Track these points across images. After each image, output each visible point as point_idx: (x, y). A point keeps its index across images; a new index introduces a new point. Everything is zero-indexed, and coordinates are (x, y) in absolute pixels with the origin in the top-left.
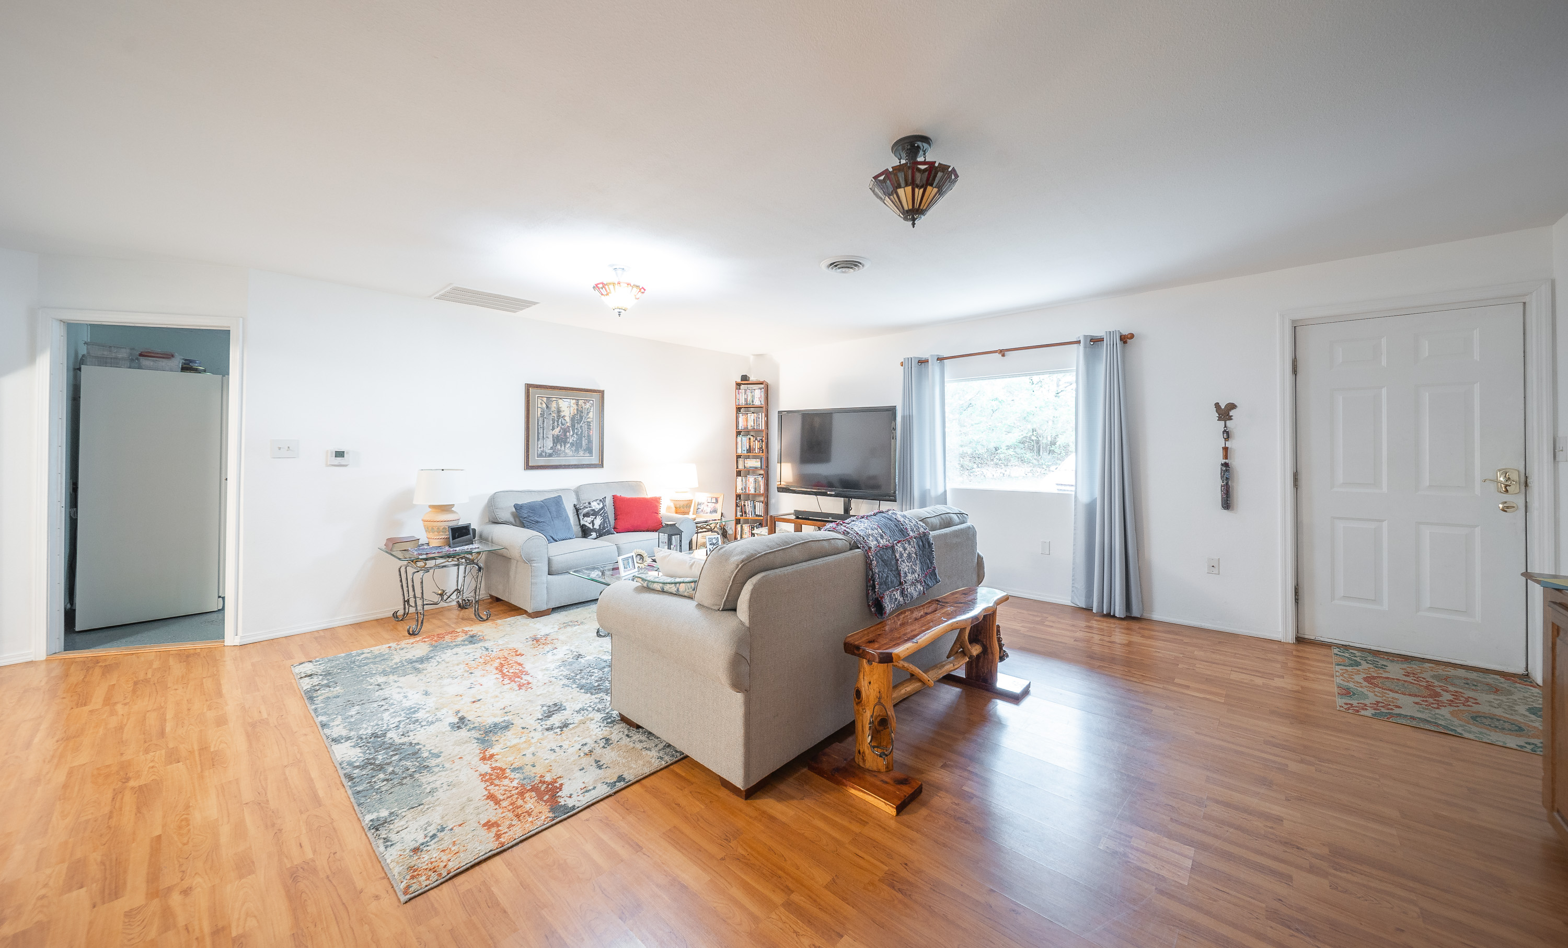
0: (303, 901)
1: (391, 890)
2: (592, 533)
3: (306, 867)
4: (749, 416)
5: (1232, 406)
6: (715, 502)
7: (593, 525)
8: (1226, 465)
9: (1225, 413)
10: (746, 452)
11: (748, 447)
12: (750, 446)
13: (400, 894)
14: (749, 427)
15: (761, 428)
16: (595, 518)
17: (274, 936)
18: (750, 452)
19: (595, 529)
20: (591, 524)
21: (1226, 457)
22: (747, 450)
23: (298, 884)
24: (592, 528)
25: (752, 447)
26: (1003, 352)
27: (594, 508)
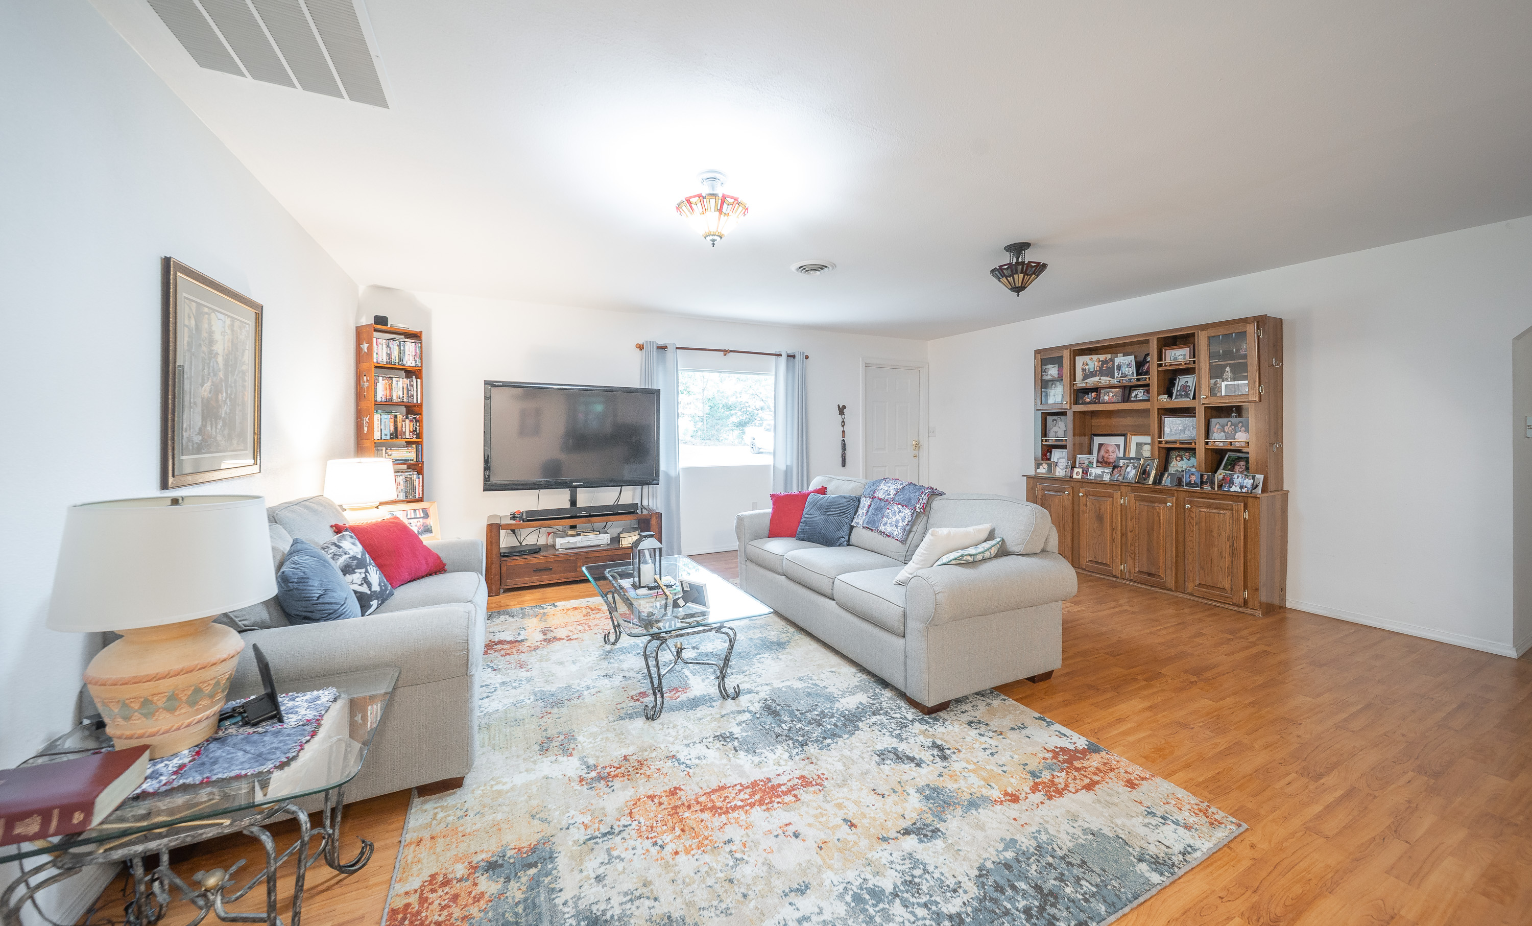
0: (1294, 901)
1: (1239, 840)
2: (372, 603)
3: (1255, 918)
4: (394, 382)
5: (844, 407)
6: (422, 516)
7: (369, 585)
8: (843, 440)
9: (841, 410)
10: (388, 437)
11: (392, 429)
12: (396, 428)
13: (1242, 829)
14: (394, 398)
15: (415, 401)
16: (367, 571)
17: (1343, 907)
18: (396, 437)
19: (375, 592)
20: (365, 585)
21: (844, 436)
22: (391, 434)
23: (1279, 915)
24: (369, 592)
25: (399, 429)
26: (726, 352)
27: (352, 554)
